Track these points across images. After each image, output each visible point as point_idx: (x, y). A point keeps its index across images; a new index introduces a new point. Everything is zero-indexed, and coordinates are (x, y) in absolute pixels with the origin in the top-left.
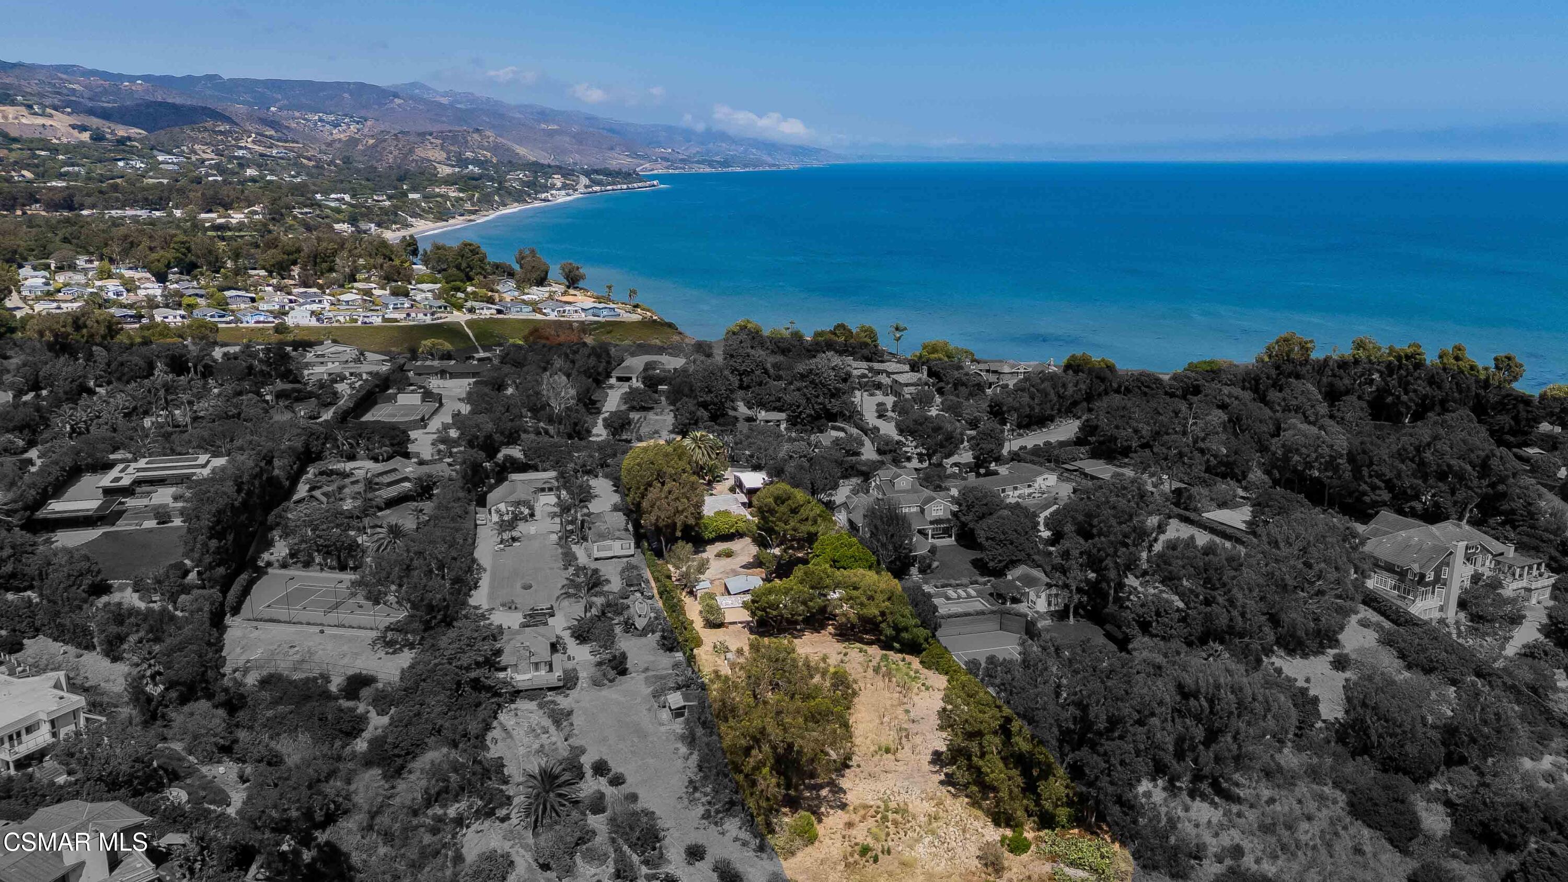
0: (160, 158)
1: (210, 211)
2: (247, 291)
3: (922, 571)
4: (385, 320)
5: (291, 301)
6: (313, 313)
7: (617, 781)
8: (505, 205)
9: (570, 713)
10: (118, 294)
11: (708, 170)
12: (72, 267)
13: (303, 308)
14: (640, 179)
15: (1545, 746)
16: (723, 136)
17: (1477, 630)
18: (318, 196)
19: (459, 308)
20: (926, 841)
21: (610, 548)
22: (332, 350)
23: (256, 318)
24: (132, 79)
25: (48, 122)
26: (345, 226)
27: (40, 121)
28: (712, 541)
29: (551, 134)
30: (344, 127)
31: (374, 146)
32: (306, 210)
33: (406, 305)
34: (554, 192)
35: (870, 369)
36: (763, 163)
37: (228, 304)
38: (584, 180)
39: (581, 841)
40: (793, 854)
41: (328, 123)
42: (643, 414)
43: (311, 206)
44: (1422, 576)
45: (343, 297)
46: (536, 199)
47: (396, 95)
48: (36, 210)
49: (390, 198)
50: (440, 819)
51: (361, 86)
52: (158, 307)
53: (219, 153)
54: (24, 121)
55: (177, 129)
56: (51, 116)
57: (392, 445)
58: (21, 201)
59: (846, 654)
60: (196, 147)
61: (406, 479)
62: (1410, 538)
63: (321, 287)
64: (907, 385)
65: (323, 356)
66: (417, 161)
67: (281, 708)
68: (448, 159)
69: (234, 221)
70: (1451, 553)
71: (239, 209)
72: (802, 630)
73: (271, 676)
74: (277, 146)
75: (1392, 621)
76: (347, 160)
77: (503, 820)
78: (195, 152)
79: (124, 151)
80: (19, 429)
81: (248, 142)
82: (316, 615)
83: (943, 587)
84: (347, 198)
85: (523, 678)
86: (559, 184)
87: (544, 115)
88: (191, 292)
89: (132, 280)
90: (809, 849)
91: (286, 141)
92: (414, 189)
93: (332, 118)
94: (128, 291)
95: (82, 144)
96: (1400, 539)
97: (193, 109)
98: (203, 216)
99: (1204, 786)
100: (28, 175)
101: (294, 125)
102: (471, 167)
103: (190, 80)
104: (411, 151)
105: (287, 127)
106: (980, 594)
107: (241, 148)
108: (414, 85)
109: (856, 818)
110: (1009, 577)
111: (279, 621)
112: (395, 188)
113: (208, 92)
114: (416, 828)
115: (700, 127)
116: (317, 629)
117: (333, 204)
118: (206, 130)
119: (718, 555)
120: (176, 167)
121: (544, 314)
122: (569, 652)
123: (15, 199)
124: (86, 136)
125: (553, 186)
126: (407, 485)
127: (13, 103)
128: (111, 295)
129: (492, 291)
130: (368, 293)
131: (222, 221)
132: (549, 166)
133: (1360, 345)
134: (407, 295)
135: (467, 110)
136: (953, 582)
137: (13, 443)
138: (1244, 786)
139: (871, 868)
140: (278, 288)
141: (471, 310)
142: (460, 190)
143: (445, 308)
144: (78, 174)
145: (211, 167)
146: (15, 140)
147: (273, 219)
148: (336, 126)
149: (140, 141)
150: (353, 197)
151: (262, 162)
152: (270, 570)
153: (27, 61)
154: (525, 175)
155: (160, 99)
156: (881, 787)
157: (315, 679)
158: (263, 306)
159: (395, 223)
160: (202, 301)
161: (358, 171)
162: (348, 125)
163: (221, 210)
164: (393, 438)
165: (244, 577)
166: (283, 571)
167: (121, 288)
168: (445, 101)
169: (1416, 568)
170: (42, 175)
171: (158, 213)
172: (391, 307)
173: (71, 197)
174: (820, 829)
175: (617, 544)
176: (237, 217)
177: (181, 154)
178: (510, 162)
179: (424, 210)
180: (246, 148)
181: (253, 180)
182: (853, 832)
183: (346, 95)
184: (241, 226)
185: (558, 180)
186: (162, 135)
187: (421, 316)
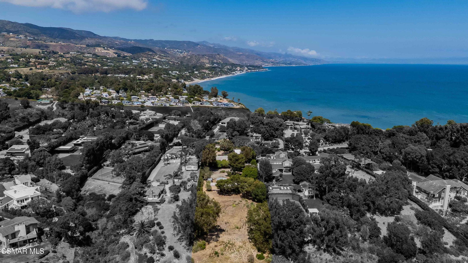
0: (133, 61)
1: (140, 75)
2: (138, 96)
3: (276, 181)
4: (170, 105)
5: (148, 99)
6: (152, 103)
7: (161, 228)
8: (221, 75)
9: (159, 209)
10: (106, 96)
11: (285, 66)
12: (99, 89)
13: (150, 101)
14: (263, 68)
15: (461, 252)
16: (290, 56)
17: (452, 214)
18: (170, 72)
19: (191, 103)
20: (235, 253)
21: (191, 168)
22: (149, 112)
23: (137, 103)
24: (131, 40)
25: (108, 52)
26: (175, 80)
27: (106, 51)
28: (220, 168)
29: (240, 55)
30: (183, 53)
31: (190, 58)
32: (165, 75)
33: (177, 101)
34: (236, 72)
35: (294, 123)
36: (301, 63)
37: (131, 99)
38: (246, 68)
39: (145, 242)
40: (196, 252)
41: (179, 52)
42: (223, 133)
43: (167, 74)
44: (434, 195)
45: (161, 99)
46: (231, 74)
47: (198, 44)
48: (98, 74)
49: (189, 73)
50: (118, 233)
51: (189, 42)
52: (114, 100)
53: (148, 60)
54: (102, 51)
55: (139, 54)
56: (109, 50)
57: (149, 137)
58: (94, 72)
59: (241, 201)
60: (143, 58)
61: (147, 146)
62: (433, 183)
63: (157, 96)
64: (303, 129)
65: (145, 113)
66: (200, 63)
67: (91, 201)
68: (209, 62)
69: (144, 78)
70: (445, 189)
71: (147, 75)
72: (233, 194)
73: (92, 193)
74: (164, 58)
75: (423, 208)
76: (182, 62)
77: (131, 235)
78: (143, 60)
79: (125, 59)
80: (63, 128)
81: (156, 57)
82: (109, 179)
83: (280, 186)
84: (178, 72)
85: (150, 199)
86: (239, 70)
87: (239, 50)
88: (124, 96)
89: (111, 92)
90: (202, 251)
91: (166, 57)
92: (196, 71)
93: (180, 51)
94: (109, 95)
95: (115, 57)
96: (430, 183)
97: (144, 48)
98: (138, 76)
99: (331, 249)
100: (99, 65)
101: (170, 53)
102: (215, 65)
103: (146, 41)
104: (199, 60)
105: (168, 53)
106: (291, 189)
107: (155, 59)
108: (204, 42)
109: (218, 244)
110: (300, 185)
111: (100, 180)
112: (192, 70)
113: (150, 44)
114: (112, 235)
115: (284, 53)
116: (108, 182)
117: (173, 74)
118: (146, 54)
119: (221, 172)
120: (137, 64)
121: (213, 105)
122: (167, 194)
123: (93, 71)
124: (116, 56)
125: (237, 70)
126: (147, 147)
127: (100, 47)
128: (104, 96)
129: (201, 98)
130: (168, 98)
131: (141, 78)
132: (237, 64)
133: (450, 123)
134: (178, 98)
135: (217, 49)
136: (284, 185)
137: (60, 131)
138: (345, 251)
139: (216, 258)
140: (146, 96)
141: (194, 103)
142: (209, 71)
143: (187, 102)
144: (111, 65)
145: (146, 64)
146: (99, 56)
147: (155, 78)
148: (181, 53)
149: (129, 57)
150: (179, 72)
151: (159, 63)
152: (104, 167)
153: (107, 36)
154: (230, 67)
155: (137, 46)
156: (230, 237)
157: (102, 195)
158: (140, 100)
159: (189, 80)
160: (125, 98)
161: (184, 65)
162: (185, 53)
163: (143, 75)
164: (149, 135)
165: (95, 168)
166: (107, 167)
167: (107, 95)
168: (212, 46)
169: (432, 192)
170: (103, 65)
171: (127, 76)
172: (173, 102)
173: (107, 71)
174: (207, 246)
175: (193, 167)
176: (146, 77)
177: (139, 60)
178: (226, 63)
179: (198, 76)
180: (156, 59)
181: (155, 67)
182: (216, 248)
183: (185, 44)
184: (146, 79)
185: (238, 68)
186: (135, 55)
187: (180, 104)
